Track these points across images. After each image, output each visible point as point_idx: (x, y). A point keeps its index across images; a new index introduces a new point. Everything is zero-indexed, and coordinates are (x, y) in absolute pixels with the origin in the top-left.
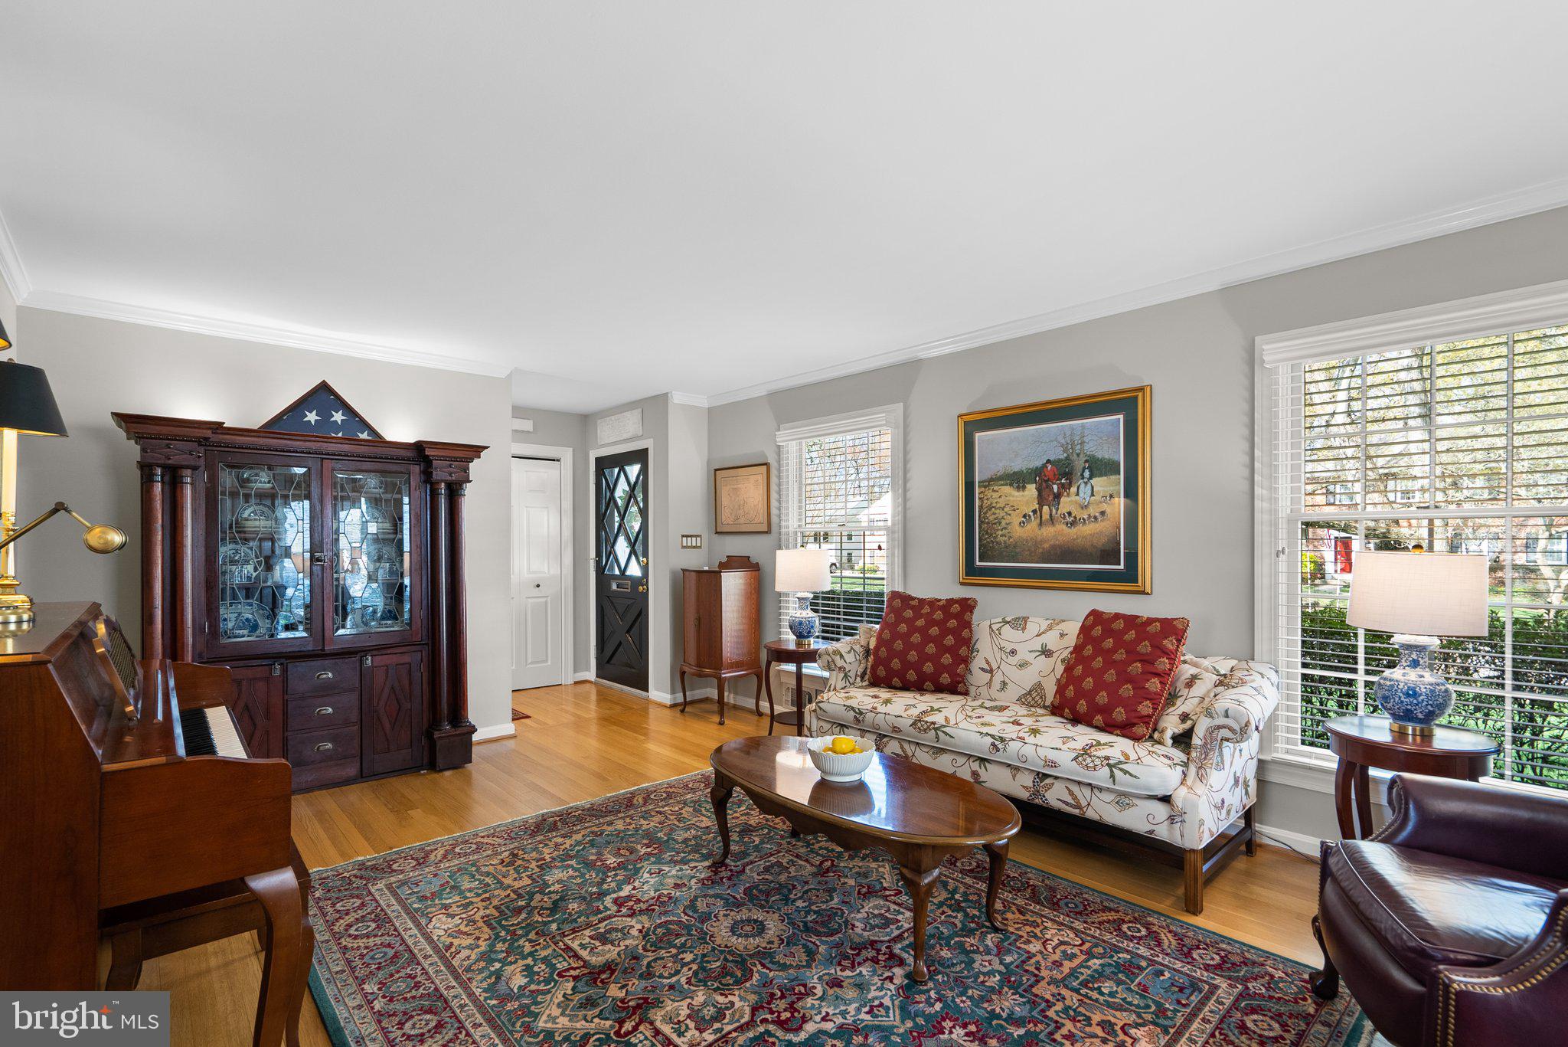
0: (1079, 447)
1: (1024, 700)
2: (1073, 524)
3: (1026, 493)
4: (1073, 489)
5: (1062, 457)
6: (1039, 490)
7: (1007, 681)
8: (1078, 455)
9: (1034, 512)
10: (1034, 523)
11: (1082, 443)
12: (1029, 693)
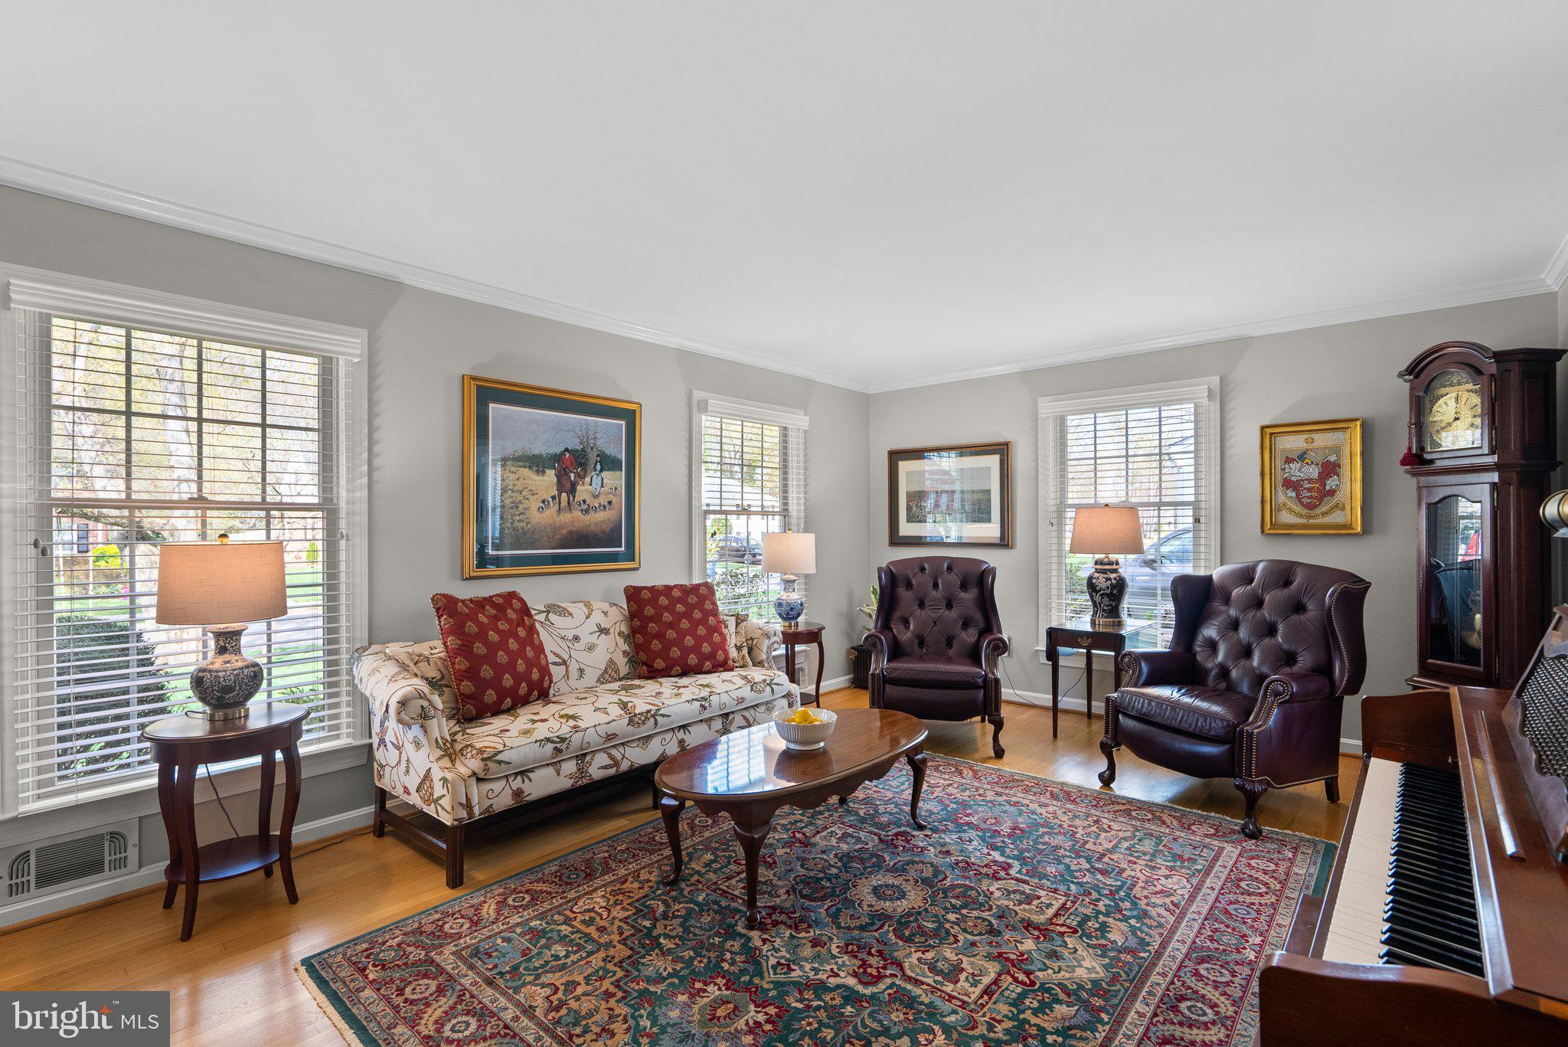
0: (592, 441)
1: (601, 680)
2: (587, 511)
3: (546, 478)
4: (588, 479)
5: (578, 448)
6: (558, 476)
7: (582, 666)
8: (592, 448)
9: (553, 498)
10: (554, 508)
11: (595, 438)
12: (606, 671)
